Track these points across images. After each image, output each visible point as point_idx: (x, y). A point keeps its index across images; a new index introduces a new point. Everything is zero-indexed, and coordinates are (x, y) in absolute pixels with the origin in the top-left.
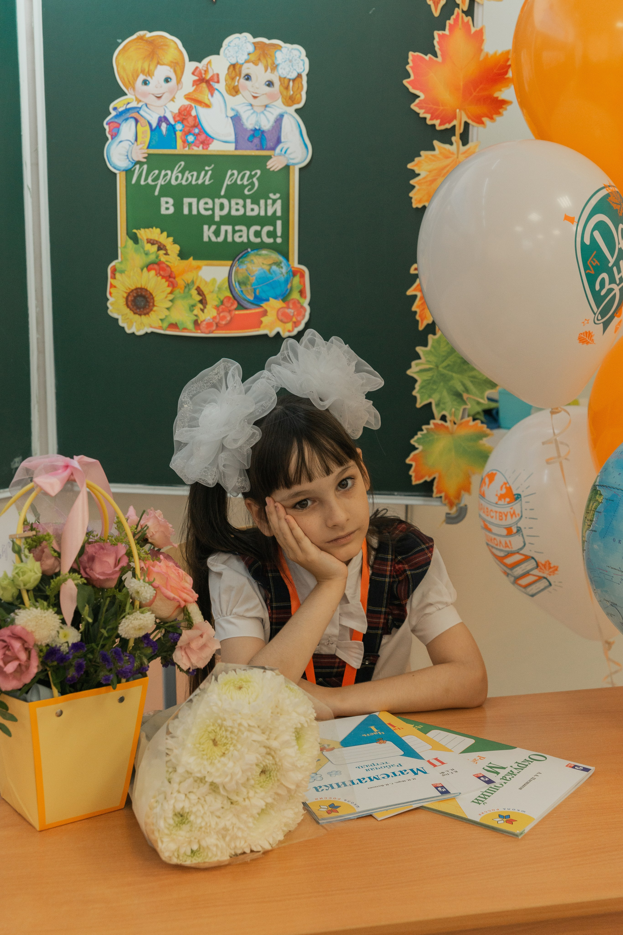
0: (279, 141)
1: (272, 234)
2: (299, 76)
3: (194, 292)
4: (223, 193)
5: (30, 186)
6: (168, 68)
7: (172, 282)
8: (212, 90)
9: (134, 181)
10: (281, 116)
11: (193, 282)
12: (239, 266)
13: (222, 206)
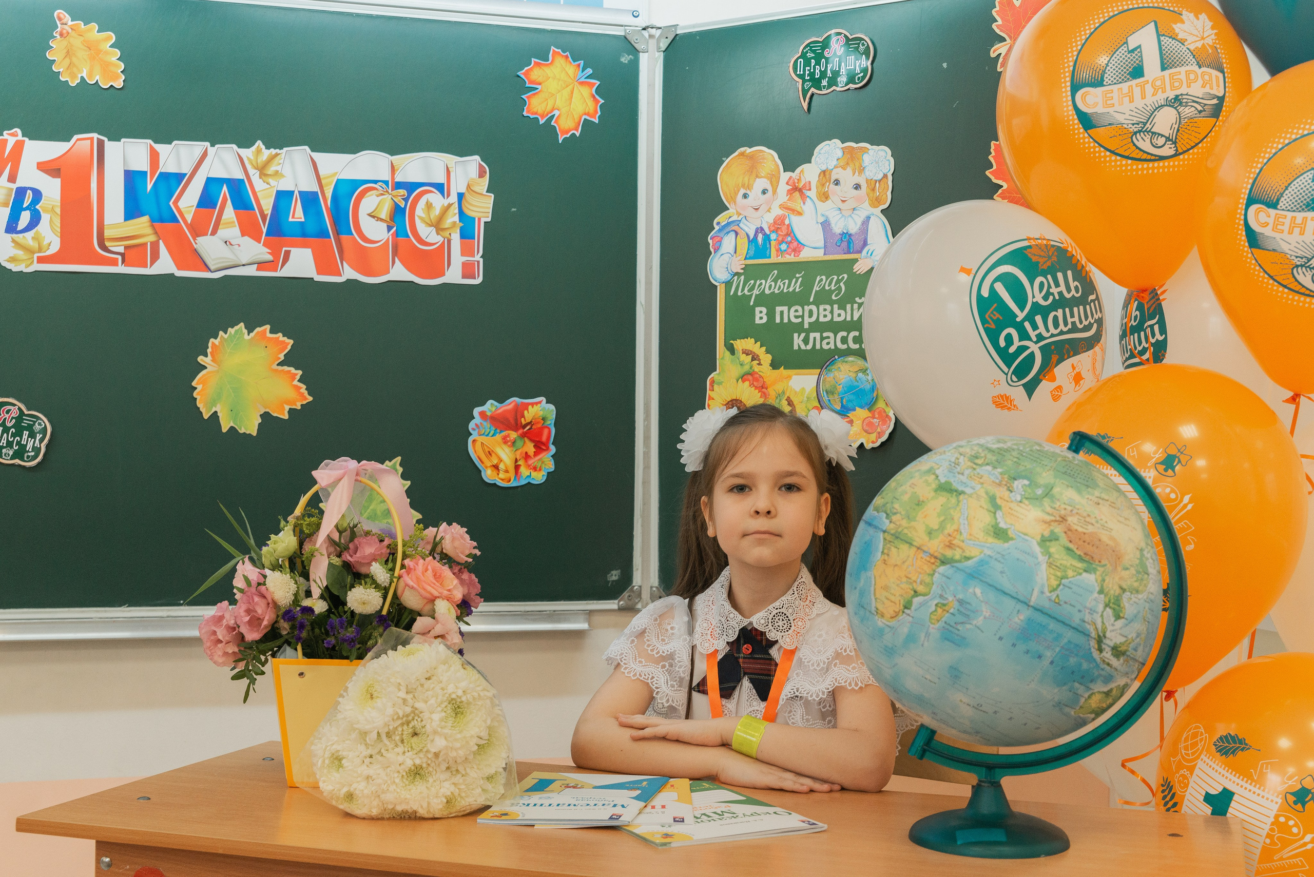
0: (865, 244)
1: (857, 339)
2: (885, 176)
3: (785, 403)
4: (811, 300)
5: (643, 303)
6: (765, 180)
7: (764, 393)
8: (803, 197)
9: (732, 294)
10: (868, 218)
11: (784, 392)
12: (827, 374)
13: (811, 312)
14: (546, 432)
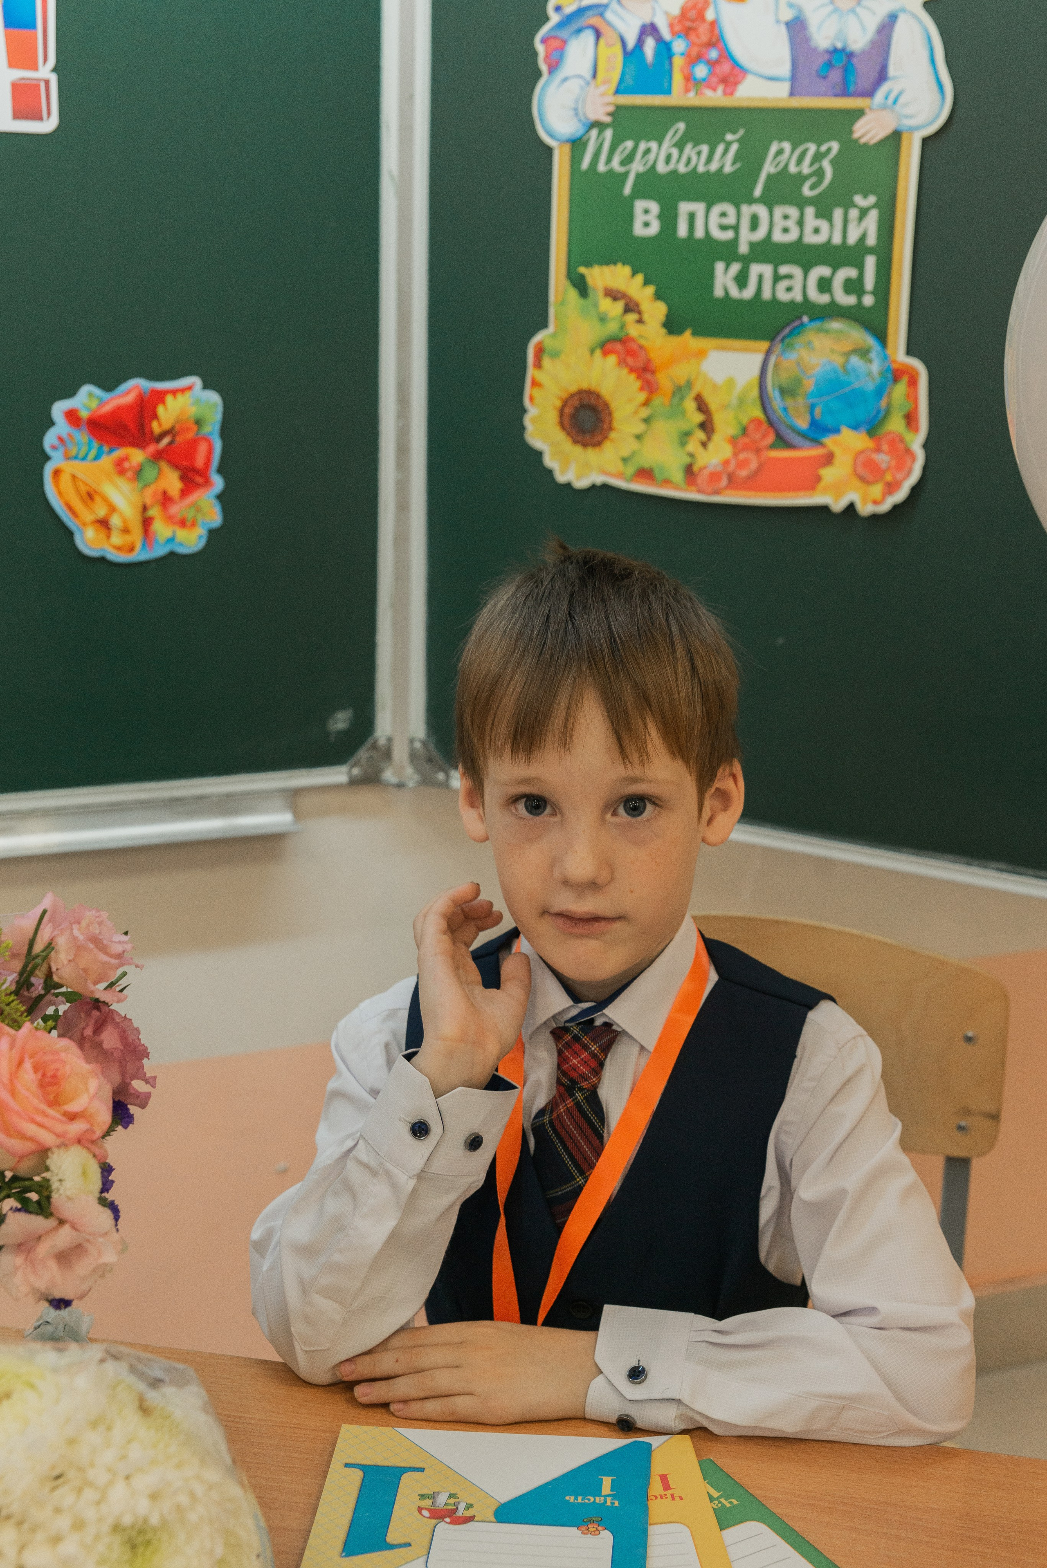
0: (882, 76)
1: (854, 286)
3: (690, 405)
4: (758, 192)
7: (649, 382)
9: (584, 166)
10: (893, 19)
11: (689, 384)
12: (783, 352)
13: (755, 223)
14: (202, 449)
